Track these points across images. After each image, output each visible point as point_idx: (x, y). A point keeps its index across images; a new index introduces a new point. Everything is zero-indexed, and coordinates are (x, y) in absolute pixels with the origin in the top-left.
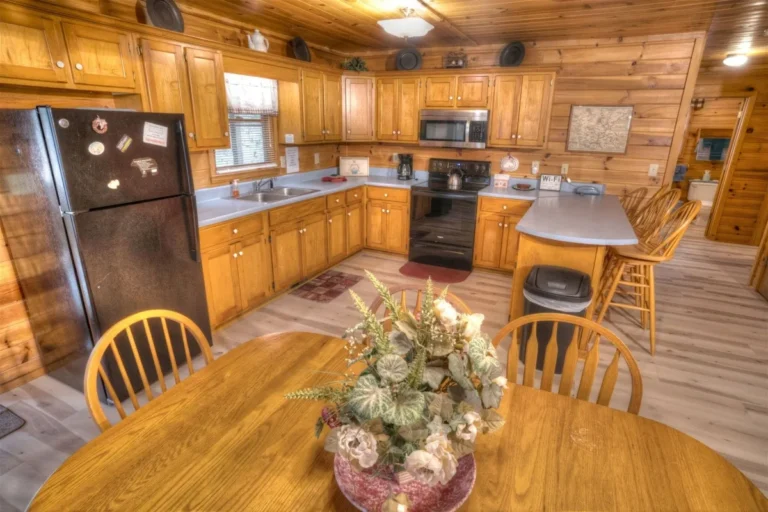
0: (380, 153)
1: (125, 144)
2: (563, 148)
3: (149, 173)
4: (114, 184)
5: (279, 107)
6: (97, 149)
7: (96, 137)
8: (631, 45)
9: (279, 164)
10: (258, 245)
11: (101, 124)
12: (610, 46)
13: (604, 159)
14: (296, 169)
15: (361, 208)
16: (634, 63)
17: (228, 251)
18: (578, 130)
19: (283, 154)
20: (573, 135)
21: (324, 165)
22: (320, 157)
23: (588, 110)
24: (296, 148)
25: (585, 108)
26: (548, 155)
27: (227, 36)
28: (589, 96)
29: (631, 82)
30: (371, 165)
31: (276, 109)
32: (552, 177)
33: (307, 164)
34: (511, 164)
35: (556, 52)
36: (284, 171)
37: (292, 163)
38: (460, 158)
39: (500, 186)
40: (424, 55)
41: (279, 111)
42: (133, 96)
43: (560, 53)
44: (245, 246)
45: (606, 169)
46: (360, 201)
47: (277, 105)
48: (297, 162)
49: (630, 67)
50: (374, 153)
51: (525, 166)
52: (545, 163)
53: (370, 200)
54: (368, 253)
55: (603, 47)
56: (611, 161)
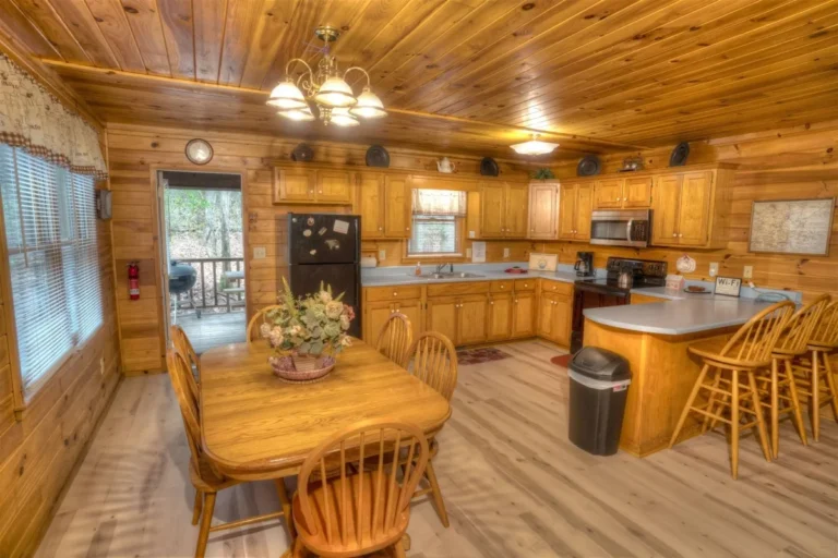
0: (569, 251)
1: (322, 232)
2: (746, 248)
3: (334, 248)
4: (313, 252)
5: (467, 210)
6: (308, 233)
7: (308, 227)
8: (820, 131)
9: (465, 254)
10: (415, 308)
11: (311, 221)
12: (793, 135)
13: (797, 261)
14: (483, 259)
15: (534, 298)
16: (830, 150)
17: (388, 308)
18: (760, 228)
19: (471, 247)
20: (755, 234)
21: (512, 258)
22: (510, 252)
23: (774, 207)
24: (484, 244)
25: (768, 204)
26: (727, 256)
27: (428, 163)
28: (771, 190)
29: (828, 171)
30: (559, 261)
31: (464, 212)
32: (729, 280)
33: (494, 257)
34: (687, 264)
35: (733, 147)
36: (470, 260)
37: (478, 254)
38: (637, 257)
39: (672, 287)
40: (608, 161)
41: (467, 213)
42: (348, 206)
43: (737, 148)
44: (402, 307)
45: (801, 274)
46: (534, 291)
47: (464, 208)
48: (484, 254)
49: (825, 154)
50: (565, 251)
51: (702, 268)
52: (725, 265)
53: (544, 291)
54: (541, 342)
55: (786, 136)
56: (806, 264)
